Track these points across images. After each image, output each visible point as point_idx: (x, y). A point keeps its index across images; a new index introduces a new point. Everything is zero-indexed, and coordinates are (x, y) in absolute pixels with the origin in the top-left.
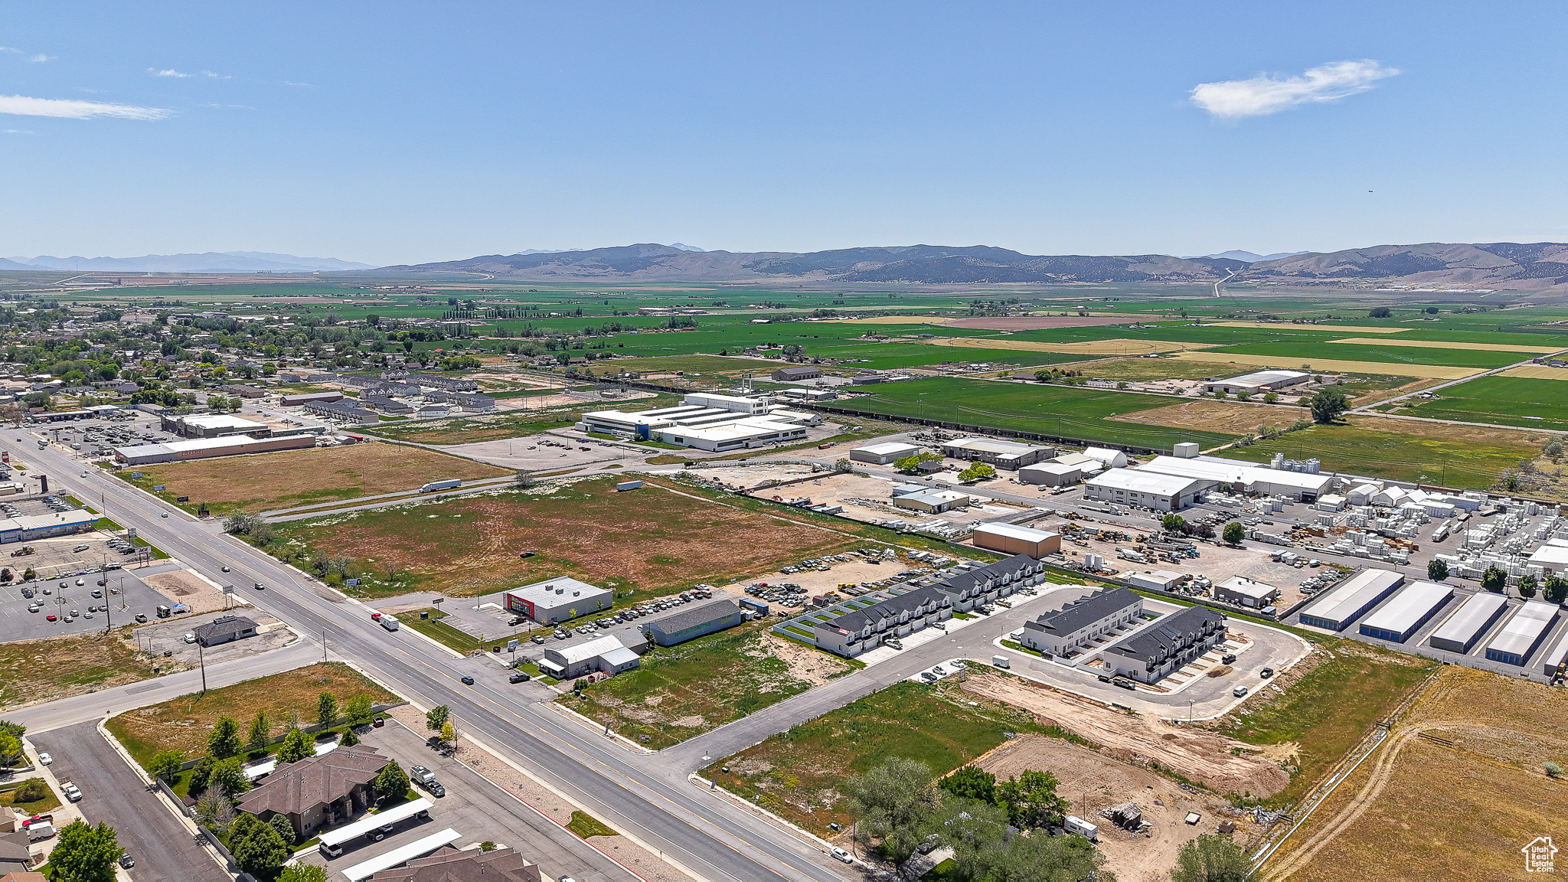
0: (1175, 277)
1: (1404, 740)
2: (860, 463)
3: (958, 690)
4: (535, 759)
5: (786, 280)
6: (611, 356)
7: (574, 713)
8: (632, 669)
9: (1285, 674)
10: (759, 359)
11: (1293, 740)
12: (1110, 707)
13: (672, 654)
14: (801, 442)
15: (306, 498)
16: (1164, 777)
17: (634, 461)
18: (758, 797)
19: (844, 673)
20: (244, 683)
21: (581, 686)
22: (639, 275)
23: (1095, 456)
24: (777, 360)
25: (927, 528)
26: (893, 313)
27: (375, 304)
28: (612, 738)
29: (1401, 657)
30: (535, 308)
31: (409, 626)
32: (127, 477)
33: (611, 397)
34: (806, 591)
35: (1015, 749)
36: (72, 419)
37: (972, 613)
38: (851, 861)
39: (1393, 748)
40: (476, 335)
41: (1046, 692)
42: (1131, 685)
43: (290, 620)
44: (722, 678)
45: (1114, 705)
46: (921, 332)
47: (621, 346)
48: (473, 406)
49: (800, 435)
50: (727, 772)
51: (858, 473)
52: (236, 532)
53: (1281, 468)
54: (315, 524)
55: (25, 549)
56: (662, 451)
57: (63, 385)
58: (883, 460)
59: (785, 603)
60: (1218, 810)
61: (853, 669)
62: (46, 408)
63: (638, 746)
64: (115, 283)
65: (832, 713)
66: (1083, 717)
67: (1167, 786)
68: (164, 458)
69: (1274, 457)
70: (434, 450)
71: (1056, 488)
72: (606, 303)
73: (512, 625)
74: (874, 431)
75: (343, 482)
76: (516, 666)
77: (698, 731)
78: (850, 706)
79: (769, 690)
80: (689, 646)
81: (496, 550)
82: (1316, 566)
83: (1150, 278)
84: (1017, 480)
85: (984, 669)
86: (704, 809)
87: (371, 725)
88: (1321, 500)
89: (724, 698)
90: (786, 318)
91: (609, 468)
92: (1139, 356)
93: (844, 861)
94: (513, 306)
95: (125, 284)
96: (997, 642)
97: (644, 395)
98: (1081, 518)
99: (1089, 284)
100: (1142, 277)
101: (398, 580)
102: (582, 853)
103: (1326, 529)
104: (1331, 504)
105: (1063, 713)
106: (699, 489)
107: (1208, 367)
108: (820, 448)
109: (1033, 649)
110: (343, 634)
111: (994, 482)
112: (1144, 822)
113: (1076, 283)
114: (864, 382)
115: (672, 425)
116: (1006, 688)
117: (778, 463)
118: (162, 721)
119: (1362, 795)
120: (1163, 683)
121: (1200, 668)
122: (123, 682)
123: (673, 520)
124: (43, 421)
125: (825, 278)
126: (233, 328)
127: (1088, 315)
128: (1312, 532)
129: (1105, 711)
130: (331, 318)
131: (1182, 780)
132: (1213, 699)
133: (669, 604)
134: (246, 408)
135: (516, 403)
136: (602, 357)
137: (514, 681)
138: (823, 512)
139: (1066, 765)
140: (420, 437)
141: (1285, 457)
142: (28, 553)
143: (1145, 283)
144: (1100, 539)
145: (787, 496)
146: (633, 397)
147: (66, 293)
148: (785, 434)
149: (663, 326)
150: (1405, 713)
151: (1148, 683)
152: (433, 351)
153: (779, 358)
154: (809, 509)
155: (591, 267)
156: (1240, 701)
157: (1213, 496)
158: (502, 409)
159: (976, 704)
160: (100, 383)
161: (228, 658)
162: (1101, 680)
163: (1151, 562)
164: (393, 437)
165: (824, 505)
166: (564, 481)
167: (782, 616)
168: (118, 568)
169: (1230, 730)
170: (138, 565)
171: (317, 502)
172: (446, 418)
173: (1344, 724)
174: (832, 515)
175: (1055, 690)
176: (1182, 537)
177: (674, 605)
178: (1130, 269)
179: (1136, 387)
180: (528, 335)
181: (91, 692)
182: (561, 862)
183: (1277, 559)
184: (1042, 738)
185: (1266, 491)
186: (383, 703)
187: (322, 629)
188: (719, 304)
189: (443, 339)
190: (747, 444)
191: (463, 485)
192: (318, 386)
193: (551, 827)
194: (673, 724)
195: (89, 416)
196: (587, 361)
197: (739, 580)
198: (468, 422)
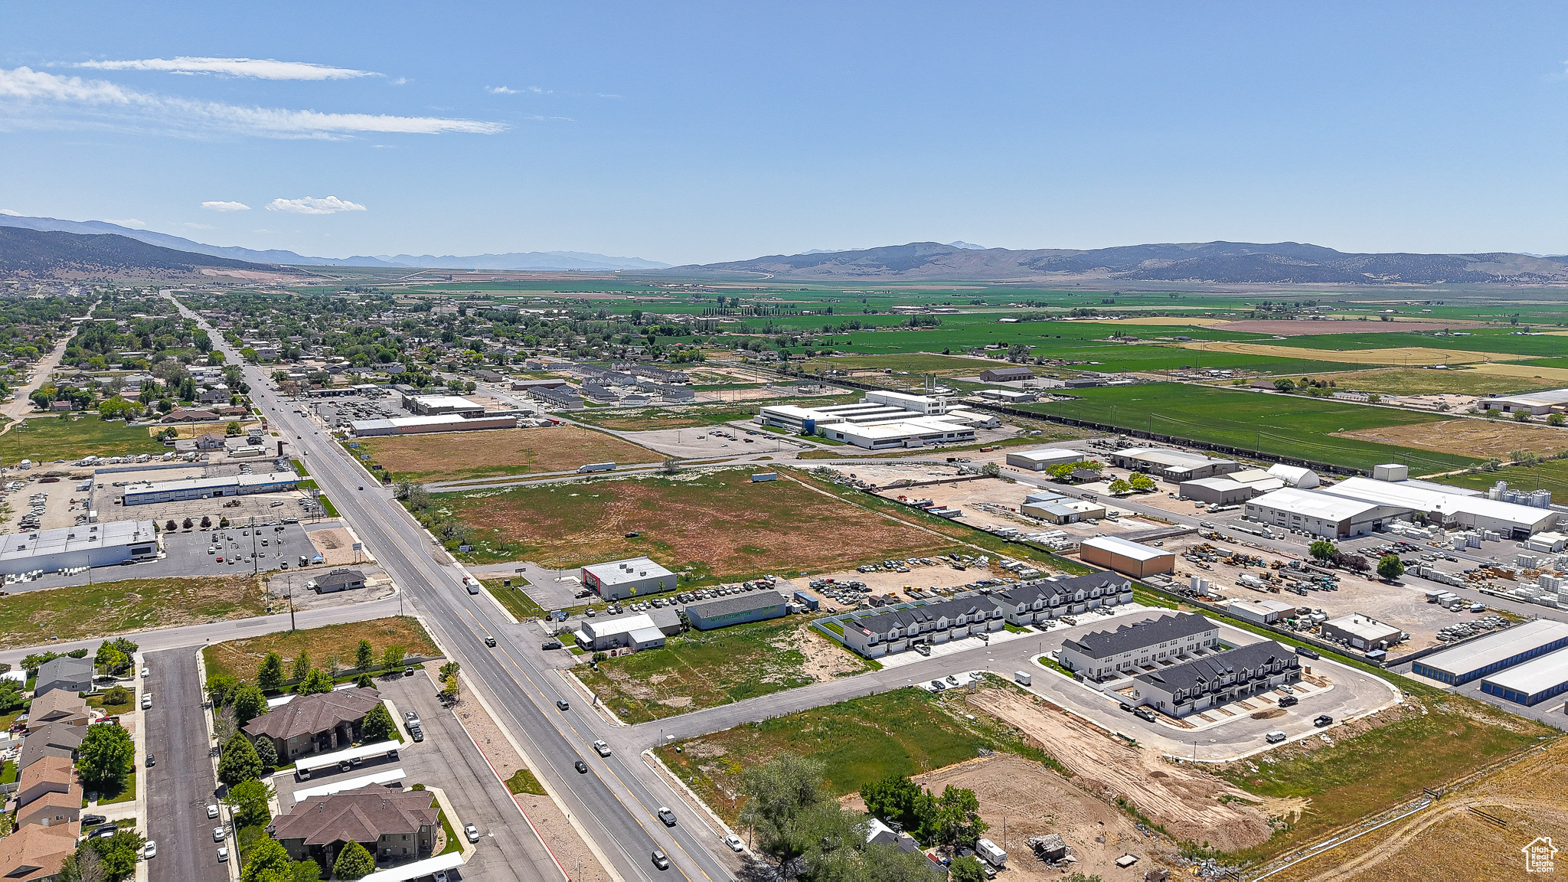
0: (1526, 279)
1: (1449, 813)
2: (1014, 467)
3: (963, 701)
4: (519, 719)
5: (1064, 278)
6: (831, 353)
7: (580, 683)
8: (655, 648)
9: (1347, 725)
10: (983, 358)
11: (1305, 797)
12: (1114, 737)
13: (703, 638)
14: (967, 444)
15: (478, 473)
16: (1124, 815)
17: (786, 453)
18: (691, 779)
19: (854, 673)
20: (328, 627)
21: (602, 658)
22: (913, 273)
23: (1279, 473)
24: (999, 360)
25: (1038, 538)
26: (1161, 314)
27: (652, 301)
28: (597, 708)
29: (1514, 722)
30: (793, 307)
31: (490, 591)
32: (347, 446)
33: (806, 392)
34: (870, 590)
35: (981, 766)
36: (338, 395)
37: (1030, 627)
38: (741, 850)
39: (1428, 820)
40: (720, 332)
41: (1054, 713)
42: (1150, 716)
43: (398, 577)
44: (735, 664)
45: (1119, 735)
46: (1177, 334)
47: (850, 344)
48: (672, 397)
49: (966, 437)
50: (680, 751)
51: (1004, 478)
52: (403, 498)
53: (1501, 498)
54: (471, 496)
55: (234, 501)
56: (820, 446)
57: (350, 366)
58: (1039, 466)
59: (841, 600)
60: (1161, 855)
61: (867, 670)
62: (323, 385)
63: (616, 718)
64: (447, 279)
65: (817, 709)
66: (1077, 743)
67: (1123, 824)
68: (385, 432)
69: (1494, 485)
70: (614, 435)
71: (1213, 505)
72: (864, 302)
73: (577, 597)
74: (1053, 436)
75: (520, 459)
76: (556, 635)
77: (679, 711)
78: (839, 705)
79: (772, 681)
80: (723, 632)
81: (608, 529)
82: (1480, 610)
83: (1494, 279)
84: (1177, 495)
85: (1003, 683)
86: (637, 783)
87: (403, 674)
88: (1534, 537)
89: (724, 683)
90: (1038, 318)
91: (759, 459)
92: (1422, 367)
93: (733, 849)
94: (772, 304)
95: (455, 279)
96: (1035, 659)
97: (839, 391)
98: (1223, 539)
99: (1415, 285)
100: (1483, 277)
101: (505, 550)
102: (503, 806)
103: (1519, 571)
104: (1544, 543)
105: (1057, 736)
106: (831, 484)
107: (1503, 381)
108: (981, 451)
109: (1068, 669)
110: (432, 592)
111: (1151, 495)
112: (1068, 857)
113: (1399, 284)
114: (1076, 386)
115: (839, 421)
116: (1013, 705)
117: (926, 464)
118: (247, 652)
119: (1349, 864)
120: (1192, 719)
121: (1247, 707)
122: (240, 617)
123: (786, 513)
124: (315, 396)
125: (1106, 276)
126: (514, 320)
127: (1392, 320)
128: (1499, 573)
129: (1106, 740)
130: (601, 313)
131: (1142, 820)
132: (1239, 741)
133: (728, 591)
134: (482, 391)
135: (714, 396)
136: (823, 354)
137: (545, 648)
138: (939, 515)
139: (1024, 789)
140: (609, 423)
141: (1508, 488)
142: (236, 505)
143: (1487, 286)
144: (1229, 563)
145: (912, 497)
146: (829, 393)
147: (406, 287)
148: (951, 435)
149: (903, 325)
150: (1473, 783)
151: (1175, 717)
152: (671, 345)
153: (1002, 358)
154: (926, 511)
155: (866, 266)
156: (1270, 747)
157: (1398, 526)
158: (699, 400)
159: (972, 717)
160: (377, 365)
161: (330, 605)
162: (1122, 708)
163: (1272, 591)
164: (589, 423)
165: (945, 508)
166: (709, 470)
167: (830, 612)
168: (295, 522)
169: (1238, 776)
170: (311, 521)
171: (485, 476)
172: (645, 407)
173: (1383, 786)
174: (948, 519)
175: (1066, 713)
176: (1330, 567)
177: (734, 592)
178: (1470, 268)
179: (1394, 401)
180: (769, 332)
181: (211, 622)
182: (480, 811)
183: (1433, 600)
184: (1018, 759)
185: (1470, 523)
186: (423, 656)
187: (418, 586)
188: (977, 303)
189: (689, 334)
190: (906, 443)
191: (618, 468)
192: (555, 374)
193: (493, 780)
194: (660, 703)
195: (353, 393)
196: (807, 358)
197: (809, 574)
198: (660, 411)
